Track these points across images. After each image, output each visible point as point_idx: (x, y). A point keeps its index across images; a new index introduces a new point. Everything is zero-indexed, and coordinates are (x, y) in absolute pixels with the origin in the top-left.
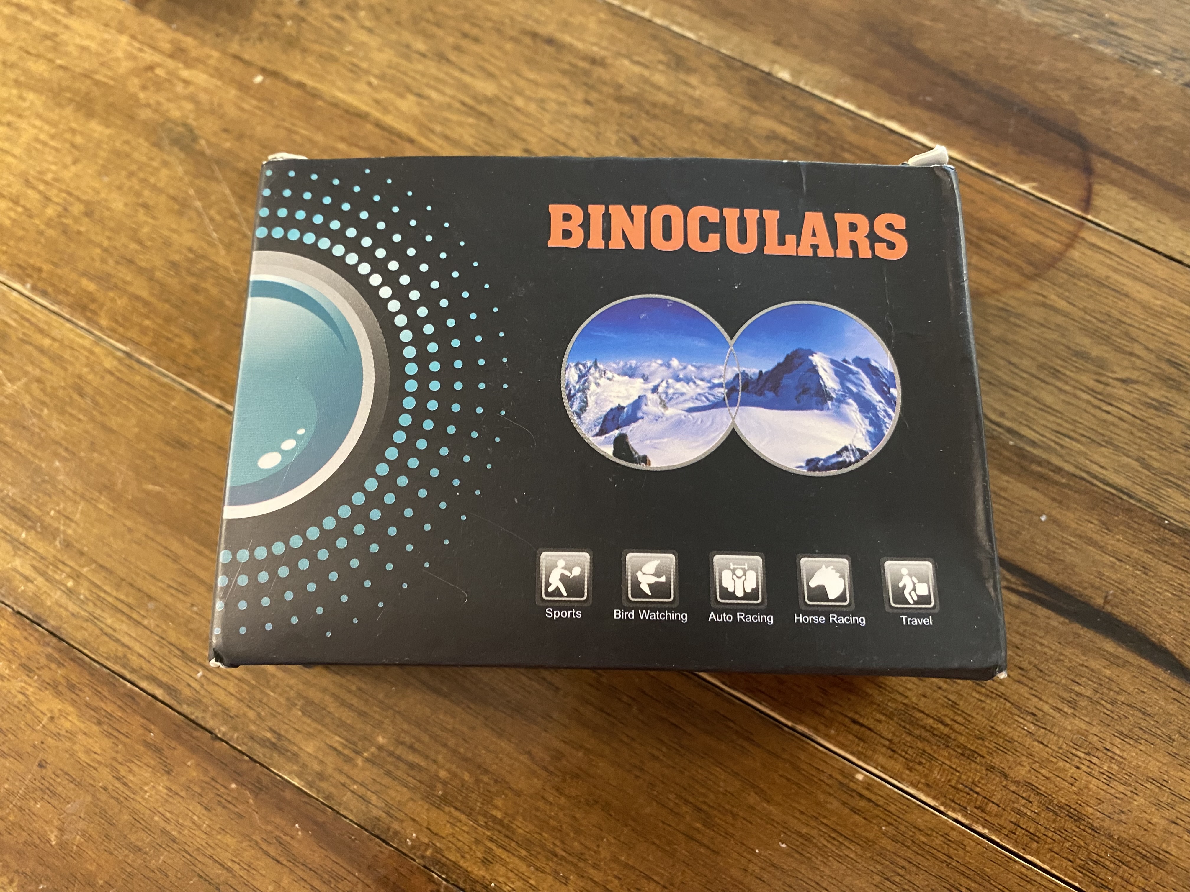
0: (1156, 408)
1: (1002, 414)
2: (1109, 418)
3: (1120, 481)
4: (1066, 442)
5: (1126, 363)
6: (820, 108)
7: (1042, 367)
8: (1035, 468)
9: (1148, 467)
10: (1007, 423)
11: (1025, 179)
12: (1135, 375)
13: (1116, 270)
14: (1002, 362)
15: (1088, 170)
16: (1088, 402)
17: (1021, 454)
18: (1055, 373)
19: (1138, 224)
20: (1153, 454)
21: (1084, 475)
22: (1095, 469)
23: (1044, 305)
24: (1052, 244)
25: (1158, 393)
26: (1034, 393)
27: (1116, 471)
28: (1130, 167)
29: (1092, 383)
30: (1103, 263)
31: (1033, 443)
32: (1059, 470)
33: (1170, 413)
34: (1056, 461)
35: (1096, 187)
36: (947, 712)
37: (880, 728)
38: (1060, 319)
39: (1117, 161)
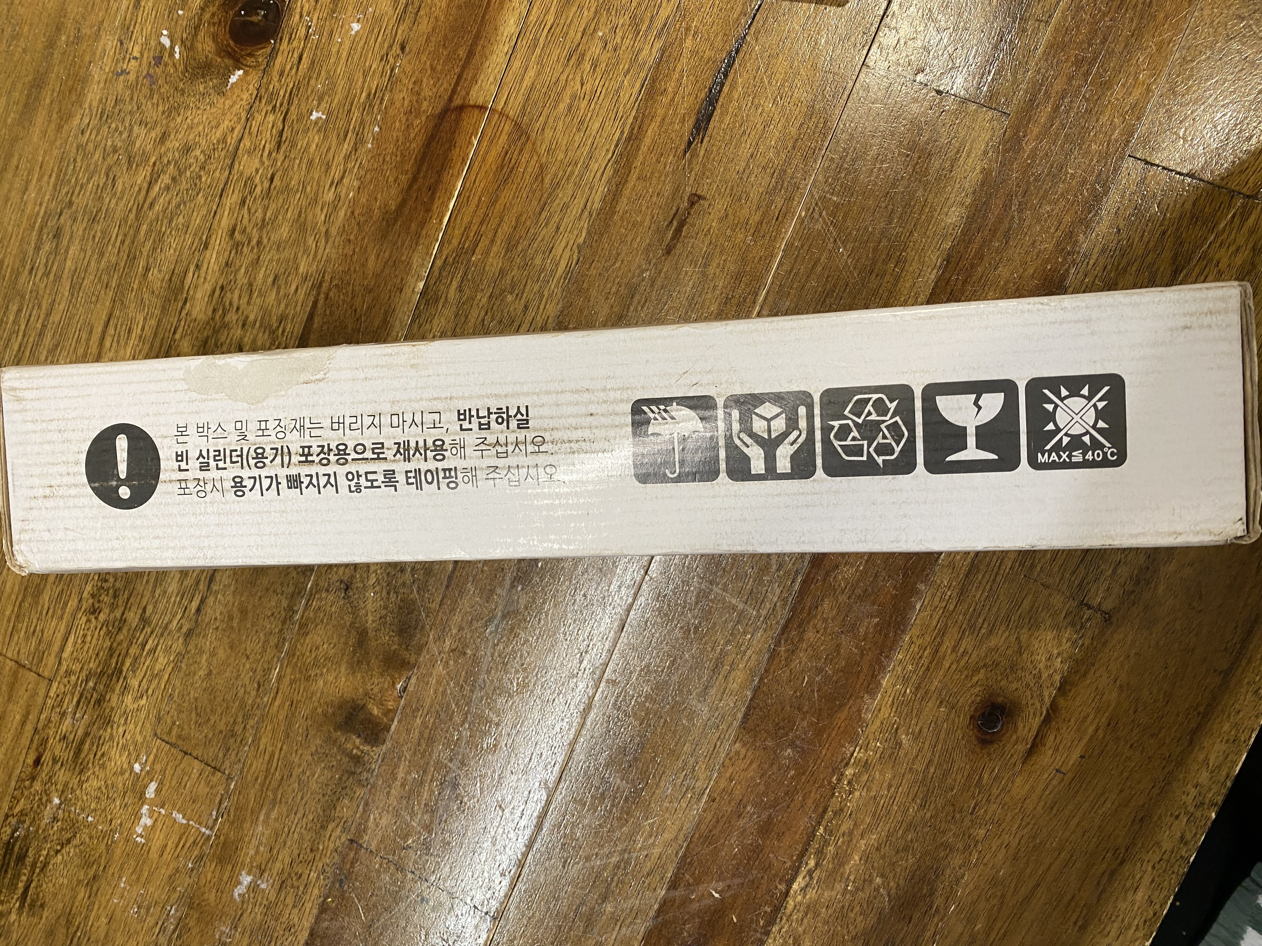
0: (596, 66)
1: (608, 150)
2: (603, 92)
3: (638, 85)
4: (620, 114)
5: (572, 83)
6: (439, 263)
7: (579, 130)
8: (635, 132)
9: (628, 71)
10: (613, 147)
11: (470, 143)
12: (578, 79)
13: (518, 91)
14: (578, 152)
15: (462, 108)
16: (596, 103)
17: (629, 139)
18: (581, 122)
19: (491, 79)
20: (621, 67)
21: (637, 104)
22: (633, 99)
23: (543, 130)
24: (507, 127)
25: (587, 66)
26: (594, 133)
27: (633, 87)
28: (457, 84)
29: (585, 102)
30: (516, 98)
31: (622, 132)
32: (635, 118)
33: (597, 60)
34: (630, 120)
35: (471, 103)
36: (768, 170)
37: (779, 206)
38: (551, 120)
39: (454, 92)
